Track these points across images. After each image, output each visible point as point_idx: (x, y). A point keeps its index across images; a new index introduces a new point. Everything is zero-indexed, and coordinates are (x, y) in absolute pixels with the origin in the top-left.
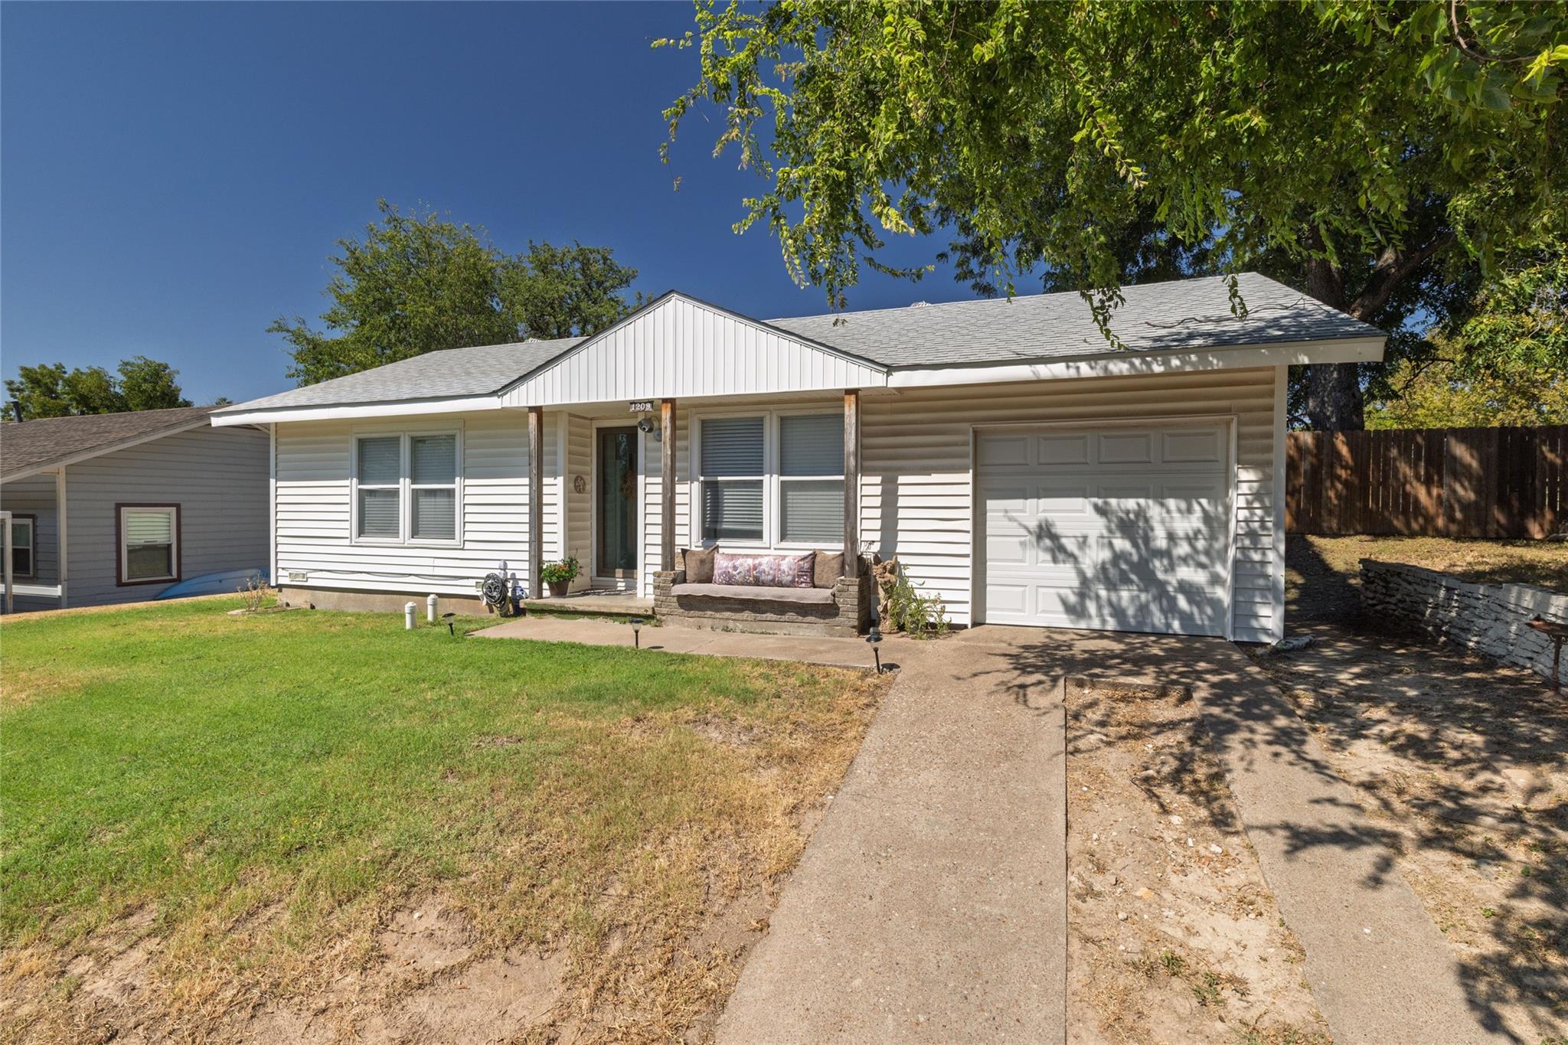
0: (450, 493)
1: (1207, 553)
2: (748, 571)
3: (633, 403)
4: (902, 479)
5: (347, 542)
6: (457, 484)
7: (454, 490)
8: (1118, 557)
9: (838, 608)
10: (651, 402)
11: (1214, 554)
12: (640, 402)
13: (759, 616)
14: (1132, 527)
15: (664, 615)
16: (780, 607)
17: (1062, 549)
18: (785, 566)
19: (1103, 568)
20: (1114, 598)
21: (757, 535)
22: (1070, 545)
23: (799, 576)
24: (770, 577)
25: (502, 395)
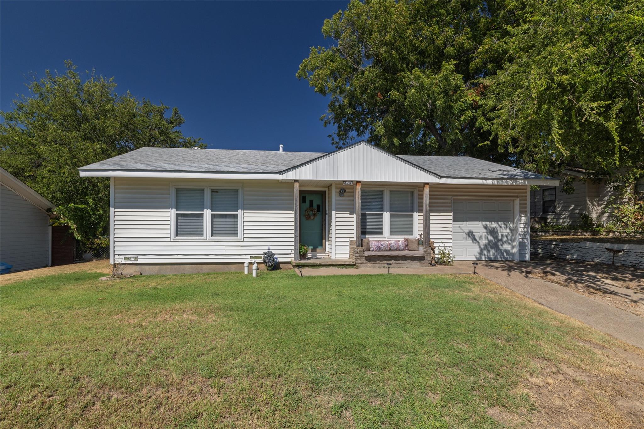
0: (236, 216)
1: (511, 240)
2: (387, 246)
3: (344, 181)
4: (431, 214)
5: (169, 240)
6: (240, 212)
7: (237, 215)
8: (490, 241)
9: (425, 257)
10: (352, 181)
11: (512, 240)
12: (348, 181)
13: (397, 262)
14: (493, 232)
15: (359, 264)
16: (405, 258)
17: (475, 240)
18: (400, 243)
19: (486, 245)
20: (489, 255)
21: (381, 233)
22: (477, 239)
23: (406, 247)
24: (396, 248)
25: (282, 174)
